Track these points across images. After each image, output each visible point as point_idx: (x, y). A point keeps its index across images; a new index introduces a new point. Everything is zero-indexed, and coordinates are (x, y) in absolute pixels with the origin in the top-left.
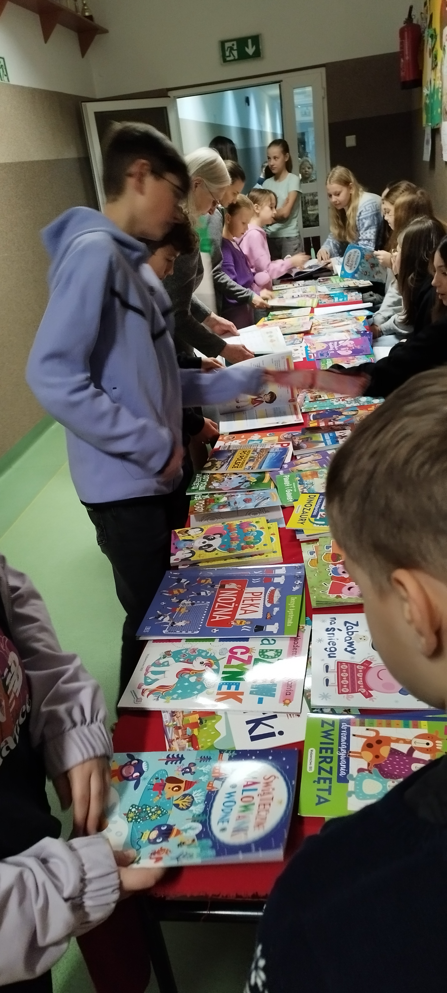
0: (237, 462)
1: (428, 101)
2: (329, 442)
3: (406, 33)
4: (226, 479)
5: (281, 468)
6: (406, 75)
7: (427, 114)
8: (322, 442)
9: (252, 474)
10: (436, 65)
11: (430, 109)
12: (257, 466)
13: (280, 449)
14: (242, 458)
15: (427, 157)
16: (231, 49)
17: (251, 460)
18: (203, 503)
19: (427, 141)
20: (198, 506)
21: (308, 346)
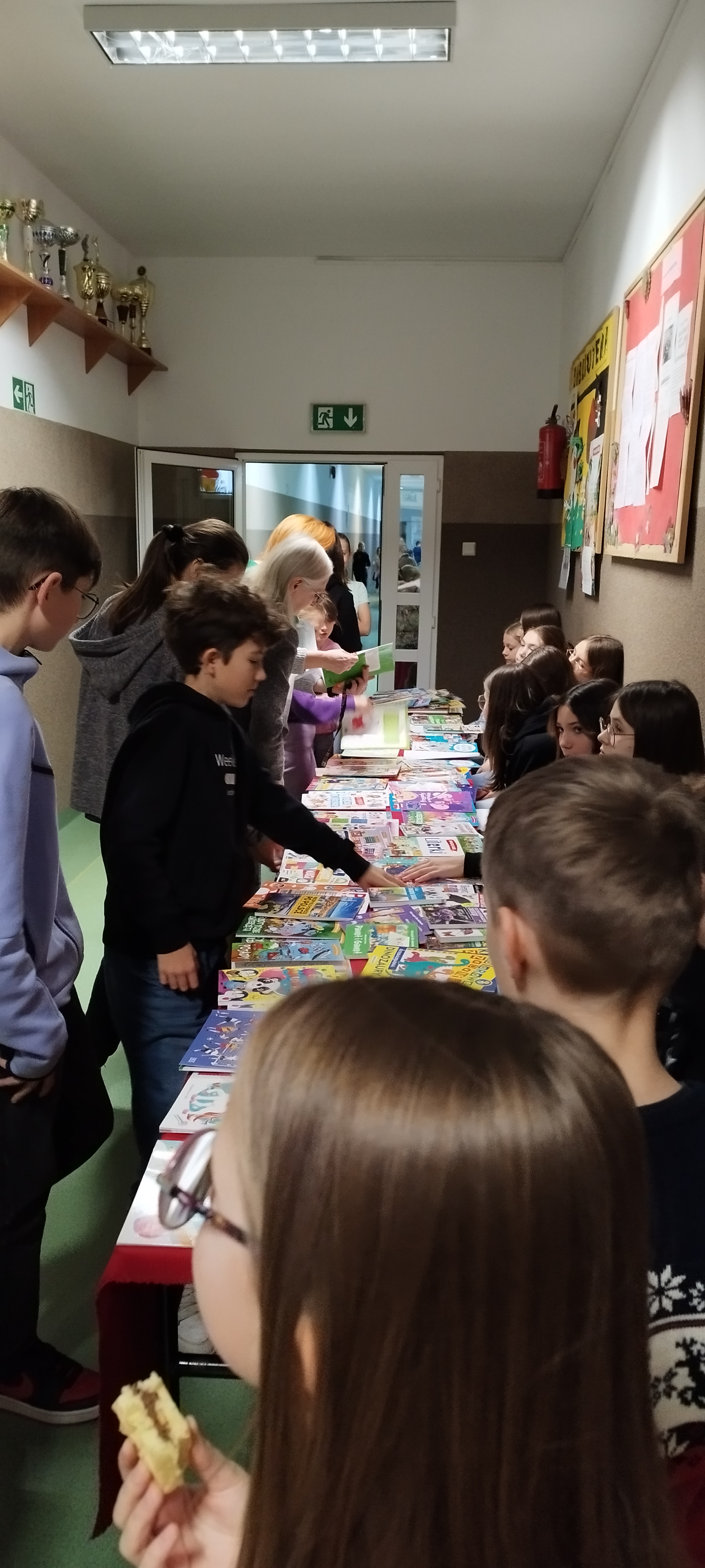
0: (301, 907)
1: (569, 518)
2: (414, 897)
3: (548, 435)
4: (286, 925)
5: (355, 918)
6: (543, 481)
7: (567, 533)
8: (405, 896)
9: (318, 922)
10: (581, 480)
11: (571, 527)
12: (325, 914)
13: (353, 899)
14: (307, 904)
15: (563, 584)
16: (326, 415)
17: (317, 907)
18: (249, 948)
19: (565, 564)
20: (243, 951)
21: (394, 794)
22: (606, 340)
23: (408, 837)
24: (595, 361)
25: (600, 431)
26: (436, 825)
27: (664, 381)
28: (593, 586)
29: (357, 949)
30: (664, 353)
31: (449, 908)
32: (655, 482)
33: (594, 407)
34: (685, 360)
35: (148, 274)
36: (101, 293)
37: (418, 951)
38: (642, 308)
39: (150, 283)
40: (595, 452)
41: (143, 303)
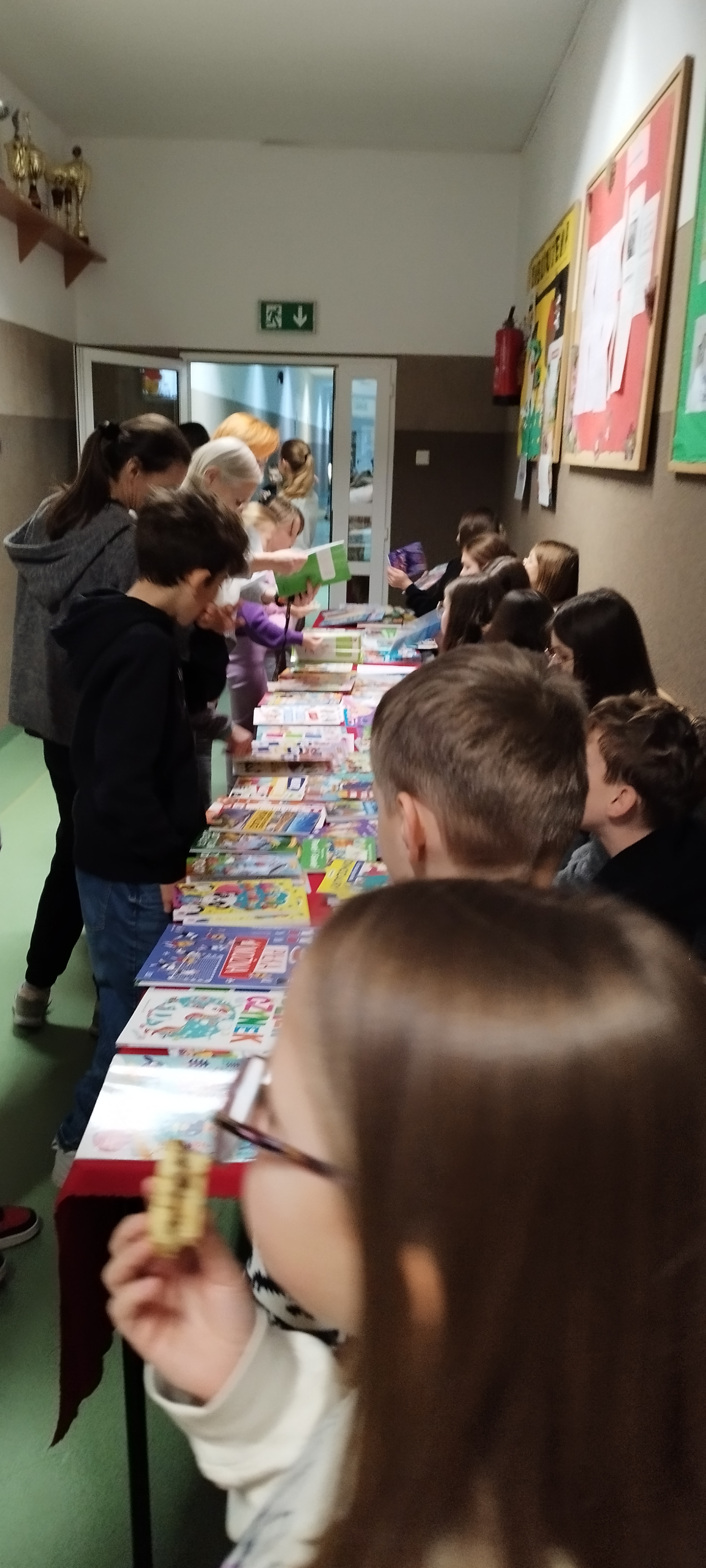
0: (256, 822)
1: (525, 426)
3: (504, 337)
4: (241, 839)
5: (311, 833)
6: (499, 387)
7: (523, 441)
8: (362, 810)
10: (538, 385)
11: (528, 436)
12: (281, 828)
13: (310, 813)
14: (262, 819)
15: (519, 494)
16: (275, 314)
17: (273, 822)
18: (205, 863)
19: (521, 474)
20: (198, 865)
21: (349, 708)
22: (567, 237)
24: (555, 258)
25: (559, 333)
27: (628, 278)
28: (550, 495)
29: (314, 864)
30: (628, 249)
32: (616, 386)
33: (553, 308)
34: (649, 256)
35: (85, 155)
36: (33, 175)
38: (605, 200)
39: (87, 165)
40: (554, 355)
41: (79, 187)
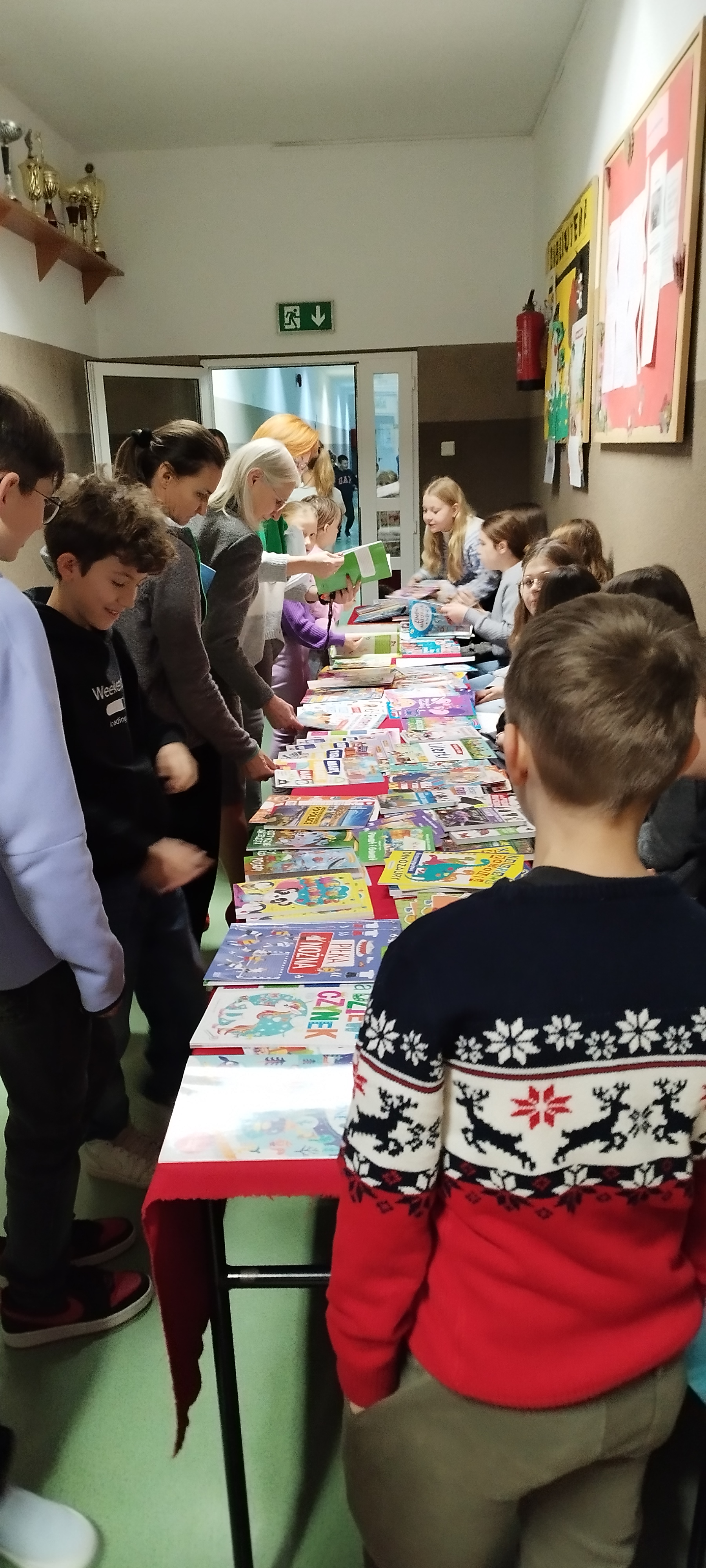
0: (310, 818)
1: (551, 409)
2: (425, 801)
3: (525, 322)
6: (523, 372)
7: (550, 425)
11: (555, 418)
12: (336, 822)
14: (316, 814)
15: (549, 478)
16: (293, 315)
17: (327, 817)
18: (262, 861)
19: (549, 457)
20: (255, 863)
21: (391, 702)
22: (585, 214)
23: (411, 744)
24: (574, 237)
25: (583, 312)
26: (437, 729)
27: (654, 249)
28: (581, 476)
29: (372, 856)
30: (652, 220)
31: (463, 810)
32: (647, 359)
33: (575, 287)
34: (676, 224)
35: (96, 171)
36: (49, 194)
37: (435, 854)
38: (624, 174)
39: (99, 181)
40: (578, 335)
41: (94, 202)
